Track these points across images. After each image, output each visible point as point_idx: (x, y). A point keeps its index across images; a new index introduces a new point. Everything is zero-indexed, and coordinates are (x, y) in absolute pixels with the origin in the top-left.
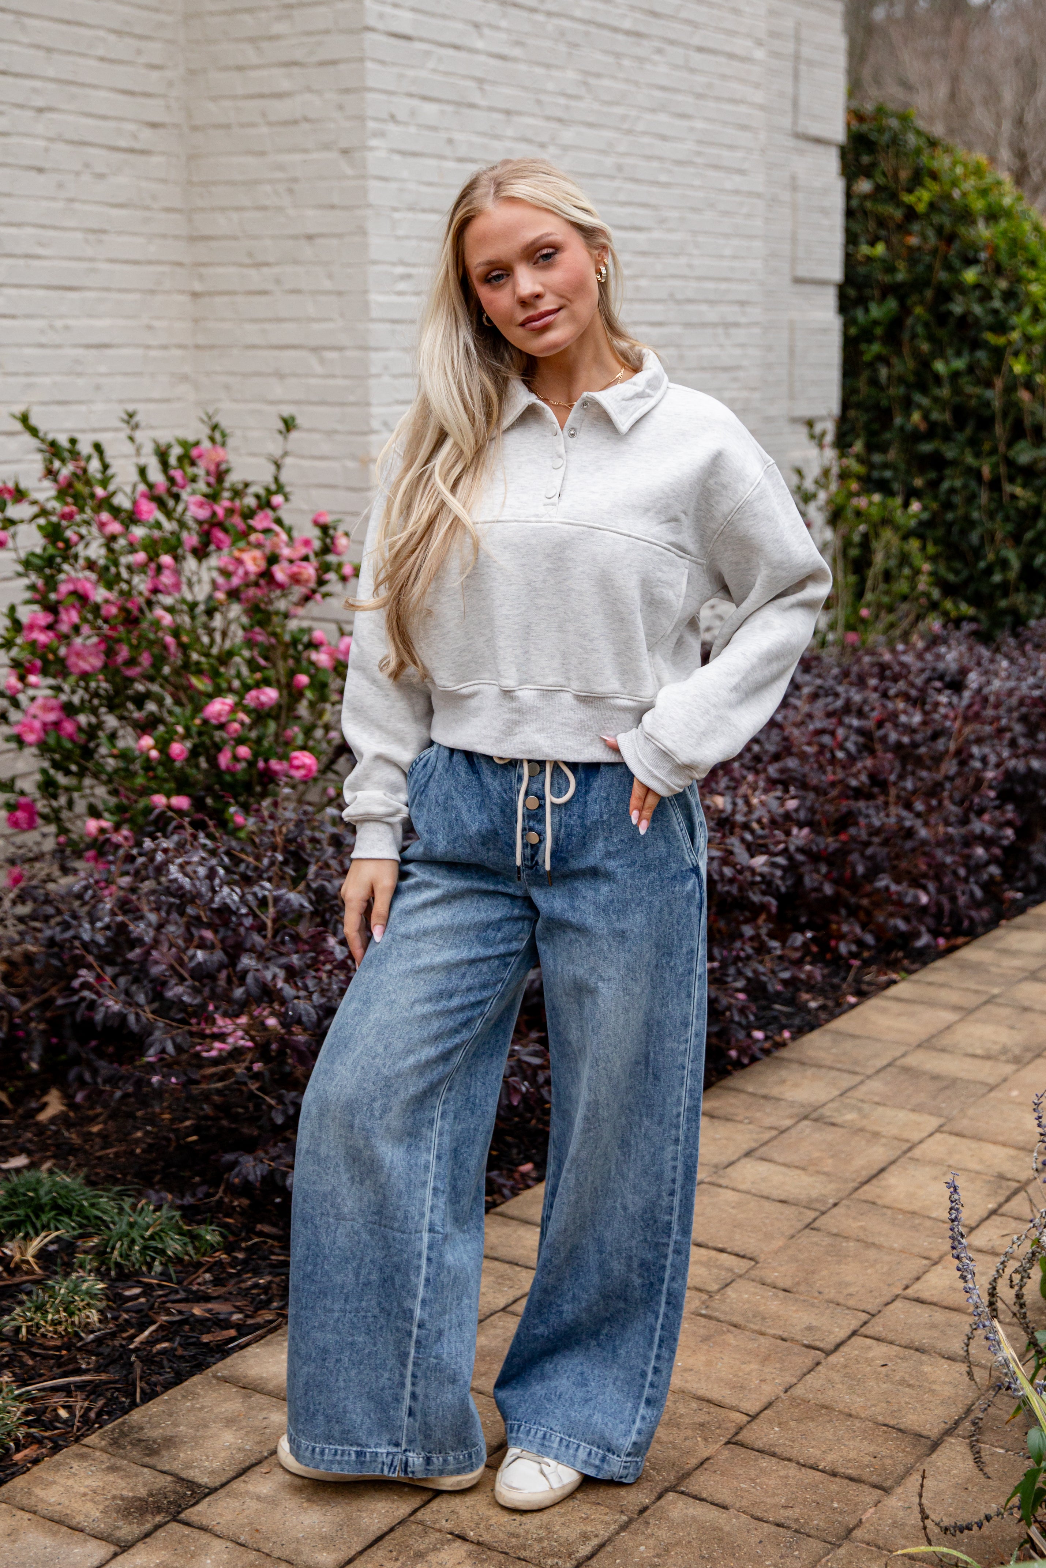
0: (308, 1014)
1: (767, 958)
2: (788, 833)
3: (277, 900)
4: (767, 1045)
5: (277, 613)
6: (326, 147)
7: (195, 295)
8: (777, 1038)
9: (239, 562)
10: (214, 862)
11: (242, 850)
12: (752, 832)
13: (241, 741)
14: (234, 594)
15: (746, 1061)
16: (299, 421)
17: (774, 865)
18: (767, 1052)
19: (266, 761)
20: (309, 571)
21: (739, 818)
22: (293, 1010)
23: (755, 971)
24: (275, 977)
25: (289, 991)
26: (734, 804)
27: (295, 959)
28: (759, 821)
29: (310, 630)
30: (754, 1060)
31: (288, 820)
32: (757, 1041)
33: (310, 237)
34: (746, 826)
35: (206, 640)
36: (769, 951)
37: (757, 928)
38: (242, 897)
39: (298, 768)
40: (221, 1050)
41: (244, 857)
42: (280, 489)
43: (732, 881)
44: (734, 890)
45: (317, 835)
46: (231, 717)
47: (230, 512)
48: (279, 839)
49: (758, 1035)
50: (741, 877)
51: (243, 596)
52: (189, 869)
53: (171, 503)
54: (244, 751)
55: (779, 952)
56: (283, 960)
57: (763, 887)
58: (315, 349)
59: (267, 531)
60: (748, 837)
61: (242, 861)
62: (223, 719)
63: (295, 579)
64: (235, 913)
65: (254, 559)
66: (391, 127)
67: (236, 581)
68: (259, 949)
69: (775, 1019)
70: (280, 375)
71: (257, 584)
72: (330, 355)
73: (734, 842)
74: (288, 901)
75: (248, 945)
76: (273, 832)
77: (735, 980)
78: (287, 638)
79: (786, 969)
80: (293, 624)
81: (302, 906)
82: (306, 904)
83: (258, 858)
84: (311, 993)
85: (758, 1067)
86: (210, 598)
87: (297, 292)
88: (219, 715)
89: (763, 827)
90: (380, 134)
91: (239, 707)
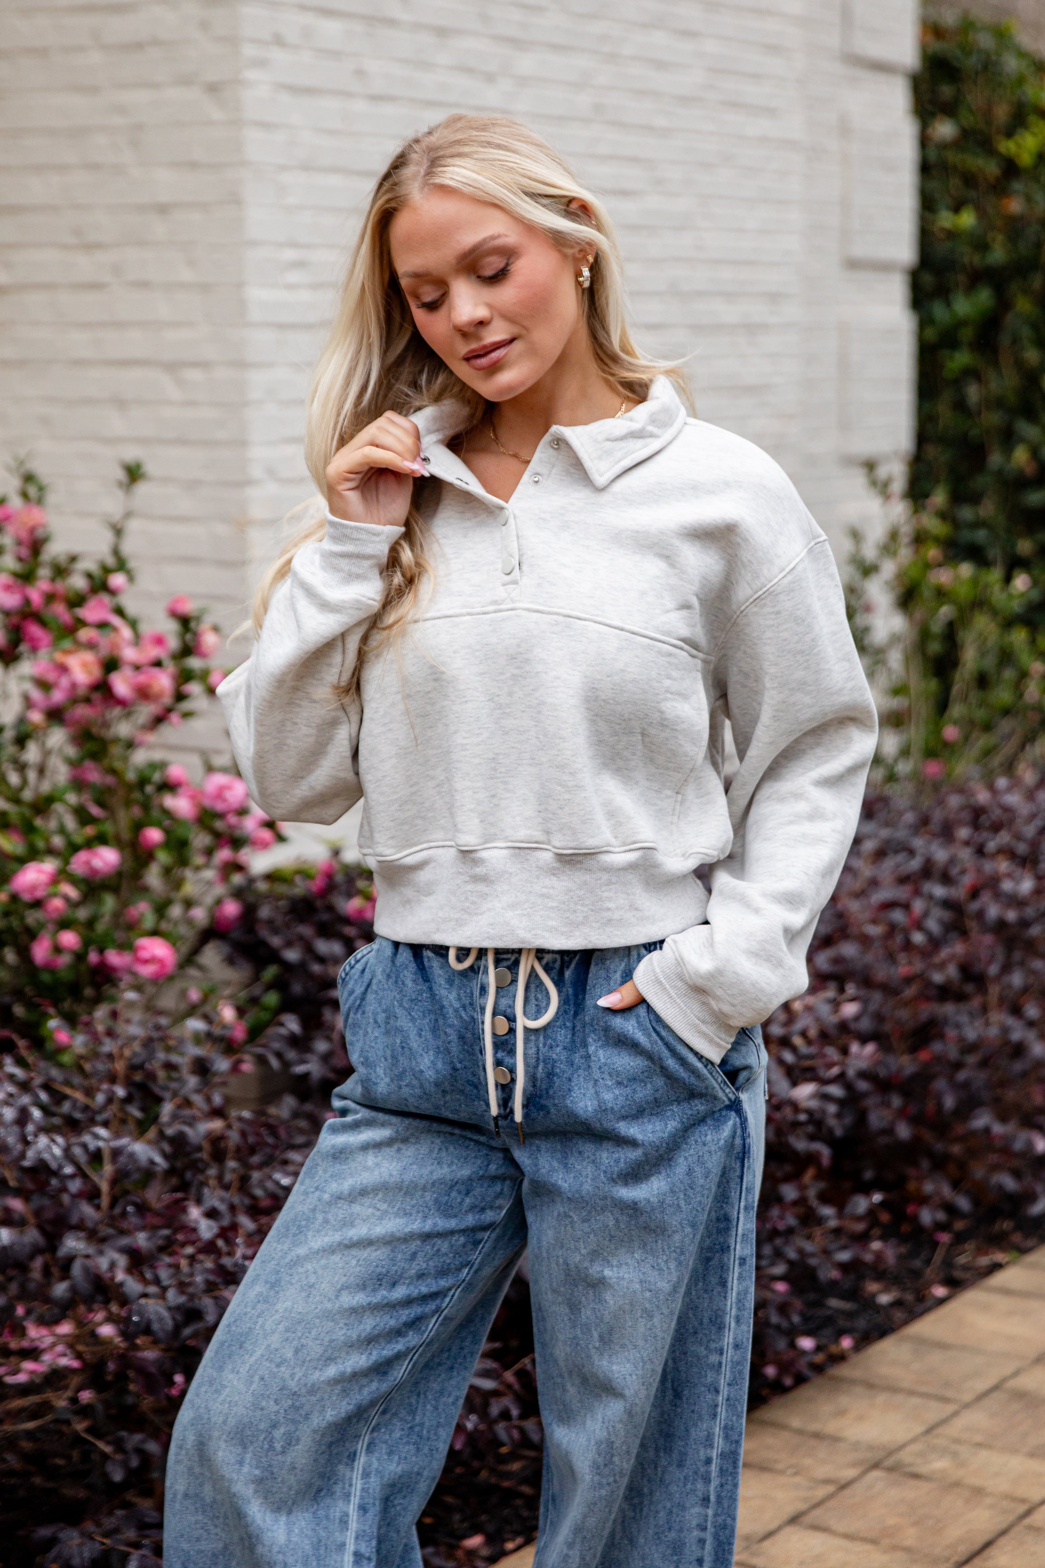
0: (161, 1319)
1: (818, 1232)
2: (845, 1051)
3: (116, 1153)
4: (819, 1358)
5: (116, 740)
6: (185, 81)
8: (833, 1349)
9: (63, 669)
10: (26, 1100)
11: (68, 1083)
12: (794, 1049)
13: (65, 924)
14: (55, 715)
15: (788, 1381)
16: (150, 468)
17: (826, 1097)
18: (819, 1369)
19: (101, 951)
20: (163, 681)
22: (140, 1314)
23: (801, 1252)
24: (113, 1265)
25: (133, 1286)
27: (142, 1240)
28: (804, 1034)
29: (162, 765)
30: (800, 1380)
31: (134, 1038)
32: (803, 1353)
33: (163, 209)
35: (14, 779)
36: (820, 1221)
37: (802, 1188)
38: (67, 1150)
39: (146, 962)
40: (32, 1372)
41: (68, 1091)
42: (121, 565)
45: (175, 1058)
46: (52, 890)
47: (50, 598)
48: (120, 1067)
49: (806, 1343)
50: (778, 1116)
51: (68, 716)
54: (69, 939)
55: (833, 1223)
56: (125, 1241)
57: (810, 1129)
58: (172, 367)
59: (103, 625)
60: (788, 1057)
61: (65, 1097)
62: (39, 894)
63: (144, 693)
64: (55, 1173)
65: (84, 665)
66: (277, 55)
67: (58, 696)
68: (90, 1224)
69: (829, 1321)
70: (120, 403)
71: (87, 700)
72: (193, 375)
74: (132, 1155)
75: (74, 1220)
76: (110, 1056)
77: (773, 1264)
78: (131, 776)
79: (844, 1248)
80: (140, 757)
81: (152, 1162)
82: (158, 1159)
83: (90, 1092)
84: (164, 1289)
85: (805, 1392)
86: (22, 720)
87: (143, 285)
88: (33, 888)
89: (809, 1042)
90: (261, 63)
91: (62, 875)
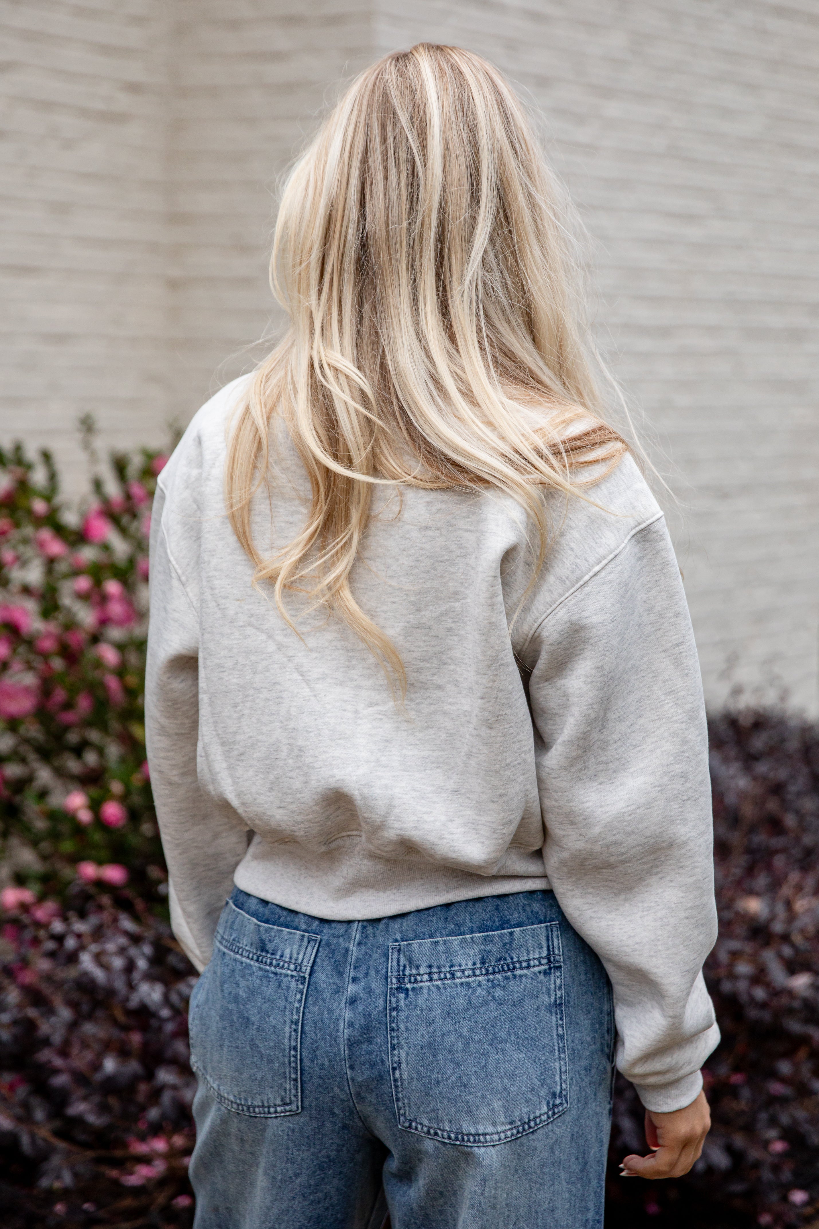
1: (809, 1103)
4: (809, 1211)
7: (174, 285)
10: (133, 951)
12: (793, 945)
18: (808, 1220)
21: (778, 927)
23: (794, 1119)
26: (773, 910)
28: (802, 931)
32: (794, 1205)
34: (786, 938)
36: (812, 1093)
37: (796, 1065)
38: (166, 997)
40: (145, 1176)
43: (764, 1005)
44: (766, 1016)
49: (798, 1197)
52: (104, 959)
53: (126, 519)
57: (805, 1014)
60: (787, 951)
64: (155, 1015)
73: (769, 956)
75: (169, 1054)
77: (767, 1128)
89: (807, 939)
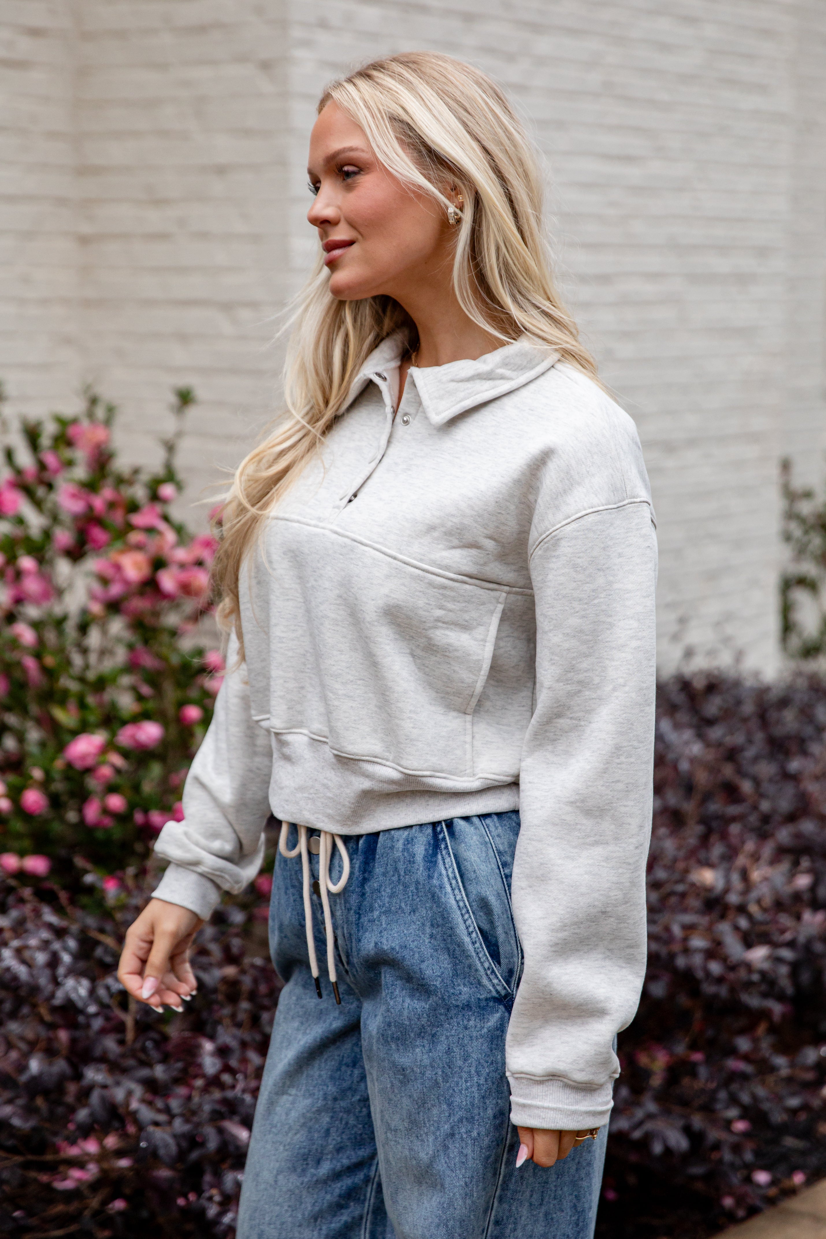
0: (166, 1146)
1: (771, 1079)
2: (798, 917)
4: (773, 1192)
5: (164, 630)
6: (241, 59)
7: (84, 240)
8: (786, 1183)
9: (118, 567)
10: (56, 946)
11: (102, 931)
12: (750, 917)
13: (112, 789)
14: (113, 606)
15: (741, 1213)
16: (200, 393)
17: (778, 960)
18: (772, 1201)
19: (146, 811)
20: (202, 579)
21: (733, 898)
22: (148, 1140)
23: (754, 1097)
24: (130, 1094)
25: (146, 1114)
26: (728, 881)
27: (159, 1072)
28: (759, 902)
29: (200, 652)
30: (753, 1212)
32: (758, 1186)
33: (221, 170)
34: (742, 909)
35: (77, 660)
36: (773, 1069)
37: (756, 1041)
38: (92, 992)
40: (79, 1180)
41: (102, 937)
42: (170, 476)
43: (720, 980)
44: (723, 991)
46: (100, 759)
47: (112, 505)
49: (762, 1177)
50: (732, 976)
51: (125, 608)
52: (27, 954)
53: (41, 492)
54: (116, 802)
55: (785, 1072)
56: (144, 1072)
57: (763, 987)
58: (227, 307)
59: (150, 530)
60: (743, 923)
61: (97, 943)
62: (90, 762)
63: (186, 589)
64: (82, 1012)
65: (136, 564)
66: (322, 37)
67: (116, 590)
68: (111, 1056)
69: (784, 1157)
70: (183, 338)
71: (140, 595)
72: (245, 314)
73: (724, 928)
75: (98, 1052)
77: (727, 1107)
78: (175, 660)
79: (793, 1094)
80: (186, 644)
84: (172, 1116)
85: (757, 1222)
86: (84, 610)
87: (204, 236)
88: (83, 757)
89: (765, 910)
90: (307, 43)
91: (110, 746)
